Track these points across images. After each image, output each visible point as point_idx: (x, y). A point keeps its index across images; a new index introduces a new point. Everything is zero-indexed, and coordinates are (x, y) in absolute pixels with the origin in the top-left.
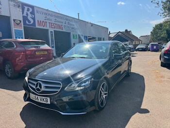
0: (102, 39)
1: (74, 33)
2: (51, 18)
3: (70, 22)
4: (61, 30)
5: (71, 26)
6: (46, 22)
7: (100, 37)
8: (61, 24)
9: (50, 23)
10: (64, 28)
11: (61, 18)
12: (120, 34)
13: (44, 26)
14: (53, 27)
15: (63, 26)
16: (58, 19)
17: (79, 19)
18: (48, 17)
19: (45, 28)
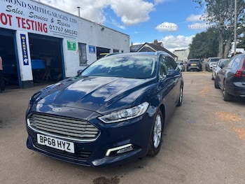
0: (120, 52)
1: (70, 40)
2: (21, 8)
3: (62, 21)
4: (43, 33)
5: (64, 27)
6: (10, 16)
7: (116, 48)
8: (43, 22)
9: (18, 18)
10: (49, 30)
11: (44, 11)
12: (146, 46)
13: (5, 24)
14: (26, 25)
15: (47, 26)
16: (36, 13)
17: (79, 17)
18: (14, 6)
19: (7, 26)
